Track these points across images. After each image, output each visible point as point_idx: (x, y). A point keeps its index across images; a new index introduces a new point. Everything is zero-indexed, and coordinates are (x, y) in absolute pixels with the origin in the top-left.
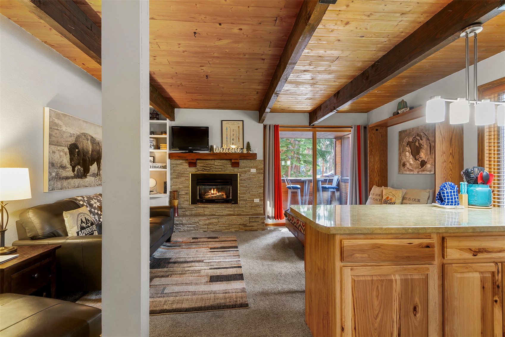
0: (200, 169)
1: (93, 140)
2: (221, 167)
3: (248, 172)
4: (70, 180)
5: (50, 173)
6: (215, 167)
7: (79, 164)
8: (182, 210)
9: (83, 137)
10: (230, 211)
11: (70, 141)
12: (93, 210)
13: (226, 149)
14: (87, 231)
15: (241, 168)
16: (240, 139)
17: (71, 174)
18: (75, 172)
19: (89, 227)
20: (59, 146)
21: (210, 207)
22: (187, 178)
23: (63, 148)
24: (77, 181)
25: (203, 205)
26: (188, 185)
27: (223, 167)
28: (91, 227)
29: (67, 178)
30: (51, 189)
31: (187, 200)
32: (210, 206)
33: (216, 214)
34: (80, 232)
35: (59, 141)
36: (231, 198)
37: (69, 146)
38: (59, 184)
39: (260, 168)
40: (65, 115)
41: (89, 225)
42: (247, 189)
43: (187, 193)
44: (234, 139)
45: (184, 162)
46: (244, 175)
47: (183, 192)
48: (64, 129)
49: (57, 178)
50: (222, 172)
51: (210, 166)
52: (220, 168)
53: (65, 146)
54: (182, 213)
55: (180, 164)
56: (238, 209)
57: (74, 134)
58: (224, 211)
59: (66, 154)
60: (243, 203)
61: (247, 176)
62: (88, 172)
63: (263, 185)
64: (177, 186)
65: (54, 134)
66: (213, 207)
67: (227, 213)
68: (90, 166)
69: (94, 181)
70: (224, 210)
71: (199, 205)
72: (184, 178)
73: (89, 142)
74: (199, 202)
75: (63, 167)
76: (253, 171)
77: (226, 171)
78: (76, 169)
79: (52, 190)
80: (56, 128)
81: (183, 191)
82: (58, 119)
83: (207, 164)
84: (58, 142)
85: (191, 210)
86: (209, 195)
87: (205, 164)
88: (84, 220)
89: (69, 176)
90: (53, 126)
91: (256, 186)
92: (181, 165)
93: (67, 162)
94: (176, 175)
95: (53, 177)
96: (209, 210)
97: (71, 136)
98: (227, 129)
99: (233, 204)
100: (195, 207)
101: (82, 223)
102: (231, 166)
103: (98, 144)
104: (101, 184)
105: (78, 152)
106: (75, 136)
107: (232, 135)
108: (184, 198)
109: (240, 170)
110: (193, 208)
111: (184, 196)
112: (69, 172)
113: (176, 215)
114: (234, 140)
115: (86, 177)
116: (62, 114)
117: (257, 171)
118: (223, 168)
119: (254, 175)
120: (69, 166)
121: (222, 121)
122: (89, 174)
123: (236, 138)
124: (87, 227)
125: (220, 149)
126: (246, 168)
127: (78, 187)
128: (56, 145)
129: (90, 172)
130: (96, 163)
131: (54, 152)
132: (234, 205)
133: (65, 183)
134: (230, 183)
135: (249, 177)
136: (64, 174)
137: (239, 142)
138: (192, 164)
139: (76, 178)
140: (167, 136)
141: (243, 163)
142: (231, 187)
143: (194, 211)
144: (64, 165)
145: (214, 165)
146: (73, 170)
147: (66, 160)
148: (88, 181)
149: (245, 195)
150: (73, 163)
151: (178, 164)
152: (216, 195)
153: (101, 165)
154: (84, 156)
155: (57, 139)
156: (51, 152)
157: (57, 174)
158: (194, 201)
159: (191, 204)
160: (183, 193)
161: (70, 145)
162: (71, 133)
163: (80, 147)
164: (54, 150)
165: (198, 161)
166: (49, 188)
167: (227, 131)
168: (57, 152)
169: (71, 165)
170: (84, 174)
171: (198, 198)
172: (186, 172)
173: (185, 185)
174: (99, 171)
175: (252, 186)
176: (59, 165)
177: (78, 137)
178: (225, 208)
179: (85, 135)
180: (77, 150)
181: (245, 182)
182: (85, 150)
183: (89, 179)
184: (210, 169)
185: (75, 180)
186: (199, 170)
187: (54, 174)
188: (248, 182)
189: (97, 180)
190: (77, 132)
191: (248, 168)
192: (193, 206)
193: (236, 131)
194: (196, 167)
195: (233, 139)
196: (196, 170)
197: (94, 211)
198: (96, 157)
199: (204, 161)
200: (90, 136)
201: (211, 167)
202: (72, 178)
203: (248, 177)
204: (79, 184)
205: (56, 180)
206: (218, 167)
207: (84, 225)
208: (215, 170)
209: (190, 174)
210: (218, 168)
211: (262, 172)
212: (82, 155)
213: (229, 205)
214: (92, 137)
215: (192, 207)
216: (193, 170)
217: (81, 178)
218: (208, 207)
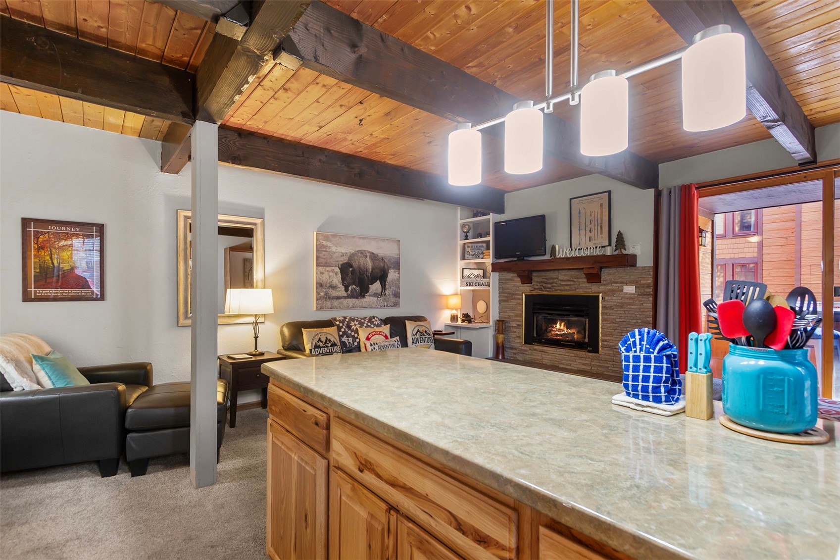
0: (537, 287)
1: (374, 257)
2: (569, 283)
3: (618, 293)
4: (342, 300)
5: (318, 293)
6: (560, 282)
7: (354, 284)
8: (513, 351)
9: (360, 254)
10: (583, 364)
11: (341, 261)
12: (349, 332)
13: (576, 249)
14: (324, 350)
15: (604, 285)
16: (603, 228)
17: (345, 294)
18: (349, 292)
19: (327, 347)
20: (328, 266)
21: (551, 352)
22: (519, 301)
23: (333, 268)
24: (351, 302)
25: (541, 348)
26: (520, 312)
27: (572, 283)
28: (330, 348)
29: (338, 298)
30: (319, 308)
31: (519, 337)
32: (551, 350)
33: (561, 366)
34: (313, 350)
35: (328, 262)
36: (587, 340)
37: (340, 265)
38: (329, 304)
39: (644, 284)
40: (334, 236)
41: (329, 345)
42: (616, 325)
43: (518, 325)
44: (593, 228)
45: (514, 277)
46: (610, 298)
47: (514, 323)
48: (334, 249)
49: (326, 298)
50: (571, 292)
51: (552, 281)
52: (567, 285)
53: (336, 266)
54: (513, 355)
55: (510, 280)
56: (598, 364)
57: (347, 253)
58: (574, 363)
59: (336, 274)
60: (607, 352)
61: (615, 300)
62: (367, 292)
63: (651, 319)
64: (507, 314)
65: (321, 255)
66: (555, 352)
67: (578, 366)
68: (370, 286)
69: (377, 302)
70: (573, 361)
71: (536, 347)
72: (516, 301)
73: (368, 259)
74: (536, 342)
75: (334, 287)
76: (630, 289)
77: (577, 290)
78: (350, 288)
79: (321, 309)
80: (324, 249)
81: (513, 321)
82: (327, 240)
83: (546, 279)
84: (326, 263)
85: (524, 354)
86: (553, 331)
87: (543, 279)
88: (323, 339)
89: (341, 296)
90: (320, 248)
91: (635, 321)
92: (512, 280)
93: (337, 282)
94: (505, 297)
95: (321, 297)
96: (550, 357)
97: (342, 256)
98: (580, 213)
99: (589, 351)
100: (530, 349)
101: (318, 342)
102: (585, 280)
103: (382, 259)
104: (387, 305)
105: (352, 271)
106: (349, 254)
107: (588, 222)
108: (515, 332)
109: (603, 287)
110: (526, 351)
111: (515, 330)
112: (341, 291)
113: (500, 358)
114: (593, 233)
115: (364, 297)
116: (331, 235)
117: (637, 290)
118: (573, 285)
119: (631, 298)
120: (340, 286)
121: (571, 199)
122: (368, 294)
123: (596, 227)
124: (324, 347)
125: (565, 250)
126: (615, 285)
127: (353, 307)
128: (324, 266)
129: (370, 292)
130: (378, 281)
131: (322, 273)
132: (591, 354)
133: (336, 303)
134: (585, 312)
135: (621, 303)
136: (334, 293)
137: (601, 233)
138: (526, 279)
139: (351, 298)
140: (490, 238)
141: (609, 274)
142: (588, 319)
143: (528, 356)
144: (335, 285)
145: (558, 279)
146: (346, 290)
147: (337, 280)
148: (366, 302)
149: (612, 338)
150: (345, 282)
151: (508, 280)
152: (563, 332)
153: (387, 283)
154: (360, 274)
155: (326, 260)
156: (319, 273)
157: (326, 294)
158: (529, 340)
159: (525, 344)
160: (514, 325)
161: (342, 265)
162: (342, 253)
163: (355, 265)
164: (322, 271)
165: (534, 274)
166: (317, 307)
167: (580, 217)
168: (326, 273)
169: (343, 285)
170: (361, 294)
171: (535, 335)
172: (518, 292)
173: (517, 312)
174: (384, 291)
175: (626, 320)
176: (328, 285)
177: (352, 256)
178: (576, 358)
179: (362, 253)
180: (351, 269)
181: (612, 311)
182: (362, 268)
183: (368, 299)
184: (553, 286)
185: (349, 300)
186: (535, 289)
187: (322, 294)
188: (619, 312)
189: (381, 301)
190: (351, 251)
191: (618, 285)
192: (527, 347)
193: (596, 214)
194: (531, 283)
195: (590, 231)
196: (531, 289)
197: (351, 334)
198: (379, 274)
199: (543, 274)
200: (369, 252)
201: (553, 283)
202: (345, 298)
203: (618, 303)
204: (354, 304)
205: (324, 299)
206: (564, 283)
207: (320, 344)
208: (560, 288)
209: (524, 295)
210: (564, 285)
211: (649, 292)
212: (358, 274)
213: (582, 353)
214: (373, 253)
215: (525, 348)
216: (527, 289)
217: (357, 298)
218: (548, 352)
